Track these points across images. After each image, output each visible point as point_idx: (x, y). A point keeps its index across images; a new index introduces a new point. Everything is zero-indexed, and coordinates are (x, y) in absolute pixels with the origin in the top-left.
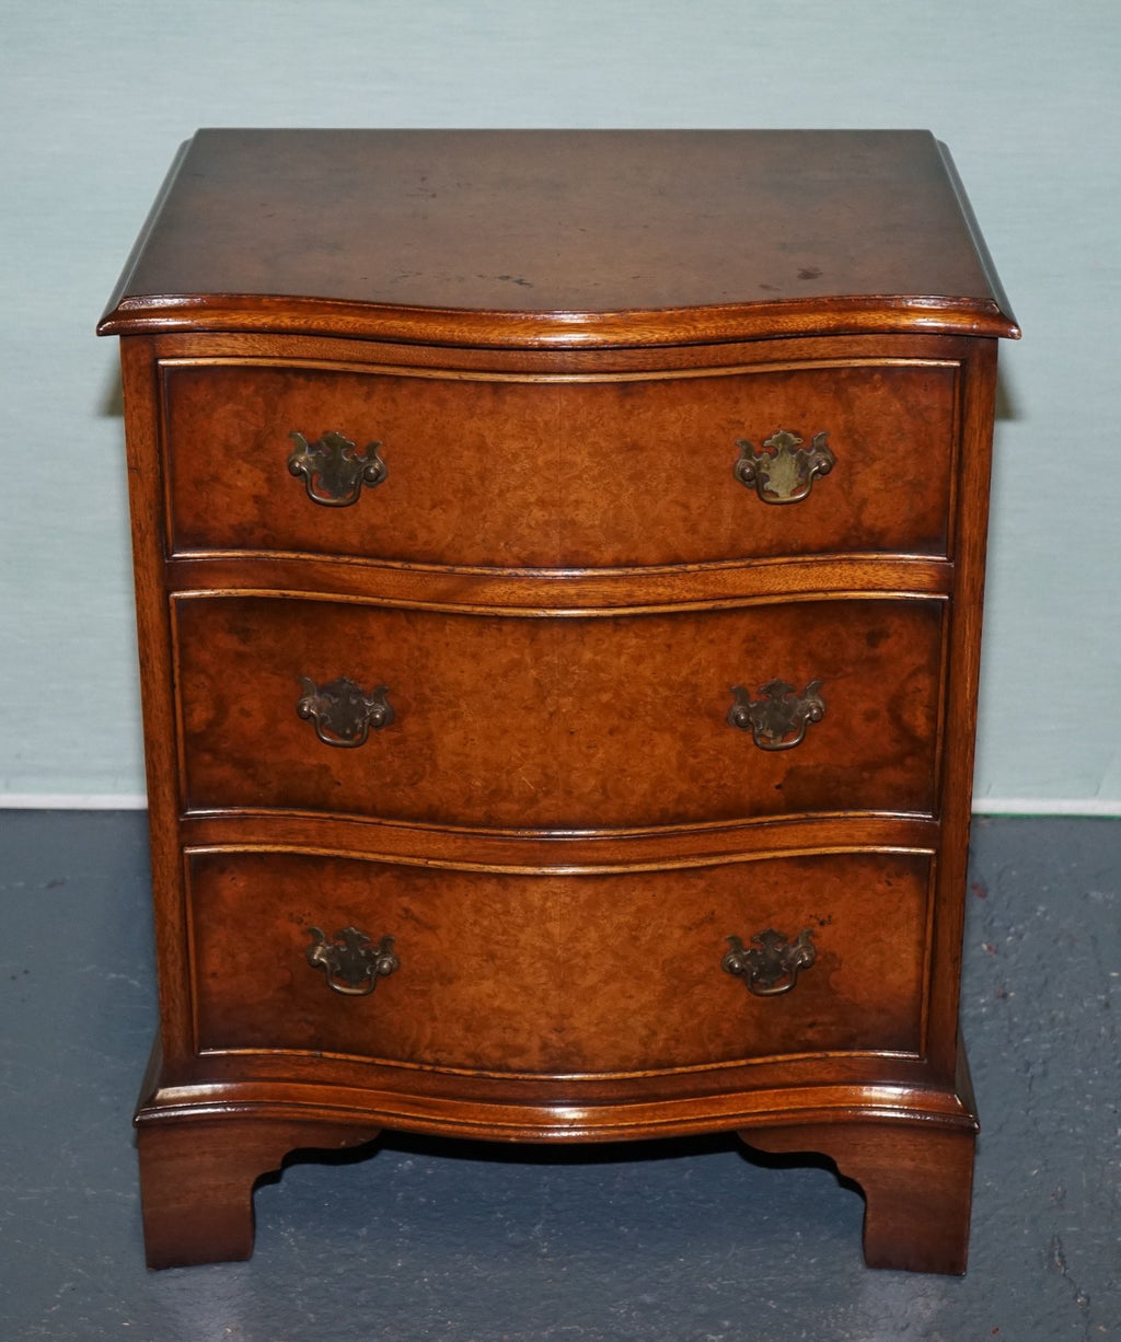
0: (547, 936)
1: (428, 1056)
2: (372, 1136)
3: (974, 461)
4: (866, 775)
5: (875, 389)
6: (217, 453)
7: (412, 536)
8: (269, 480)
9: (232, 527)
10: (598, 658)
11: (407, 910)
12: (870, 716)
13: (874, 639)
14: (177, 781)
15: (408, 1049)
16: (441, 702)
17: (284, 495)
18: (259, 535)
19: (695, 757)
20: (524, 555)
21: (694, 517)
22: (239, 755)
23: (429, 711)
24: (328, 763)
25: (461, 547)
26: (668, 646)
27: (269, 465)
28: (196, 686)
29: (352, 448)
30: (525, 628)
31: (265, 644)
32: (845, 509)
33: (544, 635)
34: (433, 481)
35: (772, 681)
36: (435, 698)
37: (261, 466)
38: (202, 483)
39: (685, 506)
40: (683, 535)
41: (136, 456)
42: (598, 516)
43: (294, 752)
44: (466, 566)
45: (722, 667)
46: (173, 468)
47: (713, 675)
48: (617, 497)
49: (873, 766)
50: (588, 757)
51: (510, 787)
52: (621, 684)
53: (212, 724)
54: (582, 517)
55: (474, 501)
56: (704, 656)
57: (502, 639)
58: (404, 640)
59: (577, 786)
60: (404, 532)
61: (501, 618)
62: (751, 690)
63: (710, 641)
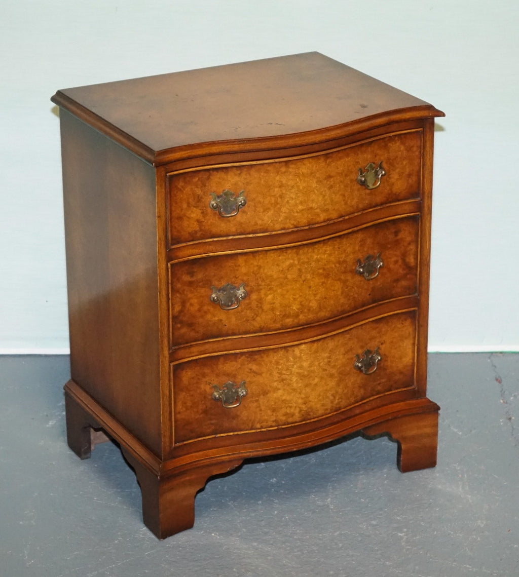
0: (301, 367)
1: (258, 426)
2: (241, 462)
3: (428, 163)
4: (394, 284)
5: (396, 143)
6: (185, 206)
7: (256, 224)
8: (202, 213)
9: (189, 233)
10: (318, 257)
11: (251, 369)
12: (396, 262)
13: (396, 233)
14: (169, 338)
15: (250, 425)
16: (265, 285)
17: (208, 217)
18: (198, 235)
19: (347, 288)
20: (295, 223)
21: (346, 199)
22: (189, 322)
23: (261, 289)
24: (222, 318)
25: (274, 224)
26: (339, 248)
27: (203, 207)
28: (176, 298)
29: (233, 195)
30: (295, 250)
31: (199, 276)
32: (388, 188)
33: (301, 252)
34: (264, 202)
35: (368, 255)
36: (263, 284)
37: (200, 208)
38: (180, 218)
39: (344, 196)
40: (343, 206)
41: (159, 212)
42: (319, 204)
43: (209, 316)
44: (276, 231)
45: (354, 253)
46: (171, 214)
47: (351, 256)
48: (324, 196)
49: (397, 281)
50: (315, 295)
51: (290, 312)
52: (325, 265)
53: (181, 312)
54: (314, 205)
55: (278, 206)
56: (349, 250)
57: (287, 256)
58: (252, 264)
59: (312, 307)
60: (253, 223)
61: (287, 248)
62: (362, 260)
63: (351, 244)
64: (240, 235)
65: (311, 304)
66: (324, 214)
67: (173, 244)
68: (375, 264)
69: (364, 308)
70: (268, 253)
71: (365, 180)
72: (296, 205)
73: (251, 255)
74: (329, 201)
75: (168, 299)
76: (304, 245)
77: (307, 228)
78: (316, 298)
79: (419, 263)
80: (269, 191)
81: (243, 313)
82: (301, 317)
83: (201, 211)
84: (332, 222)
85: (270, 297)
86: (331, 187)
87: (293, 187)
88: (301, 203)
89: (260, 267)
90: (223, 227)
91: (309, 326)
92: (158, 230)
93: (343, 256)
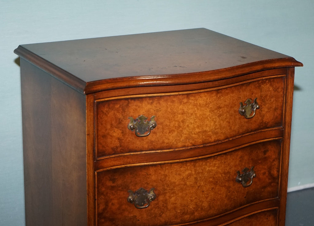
3: (289, 101)
4: (262, 190)
5: (267, 85)
6: (109, 127)
7: (163, 142)
8: (122, 133)
9: (112, 148)
10: (210, 169)
12: (264, 174)
13: (265, 152)
16: (169, 190)
17: (127, 136)
18: (119, 150)
19: (229, 193)
20: (193, 142)
21: (231, 125)
22: (111, 218)
23: (166, 193)
24: (136, 215)
25: (177, 143)
26: (225, 162)
27: (123, 128)
28: (101, 199)
29: (146, 119)
30: (192, 163)
31: (119, 182)
32: (260, 118)
33: (197, 164)
34: (170, 125)
35: (245, 168)
36: (168, 189)
37: (120, 128)
38: (104, 136)
39: (229, 123)
40: (229, 130)
41: (88, 131)
42: (211, 128)
43: (126, 213)
44: (178, 148)
45: (235, 166)
46: (97, 132)
47: (233, 169)
48: (215, 122)
49: (264, 187)
50: (207, 198)
51: (188, 210)
52: (215, 175)
53: (104, 210)
54: (208, 129)
55: (181, 129)
56: (232, 164)
57: (186, 168)
58: (160, 173)
59: (204, 206)
60: (161, 141)
61: (186, 161)
62: (241, 171)
63: (233, 159)
64: (151, 150)
65: (203, 204)
66: (215, 136)
67: (99, 156)
68: (249, 174)
69: (241, 208)
70: (173, 165)
71: (245, 111)
72: (194, 128)
73: (159, 166)
74: (218, 126)
75: (95, 200)
76: (199, 159)
77: (202, 146)
78: (207, 200)
79: (280, 174)
80: (174, 117)
81: (152, 211)
82: (196, 214)
83: (121, 131)
84: (220, 142)
85: (173, 199)
86: (220, 116)
87: (192, 114)
88: (198, 127)
89: (166, 176)
90: (138, 143)
91: (201, 221)
92: (88, 145)
93: (228, 168)
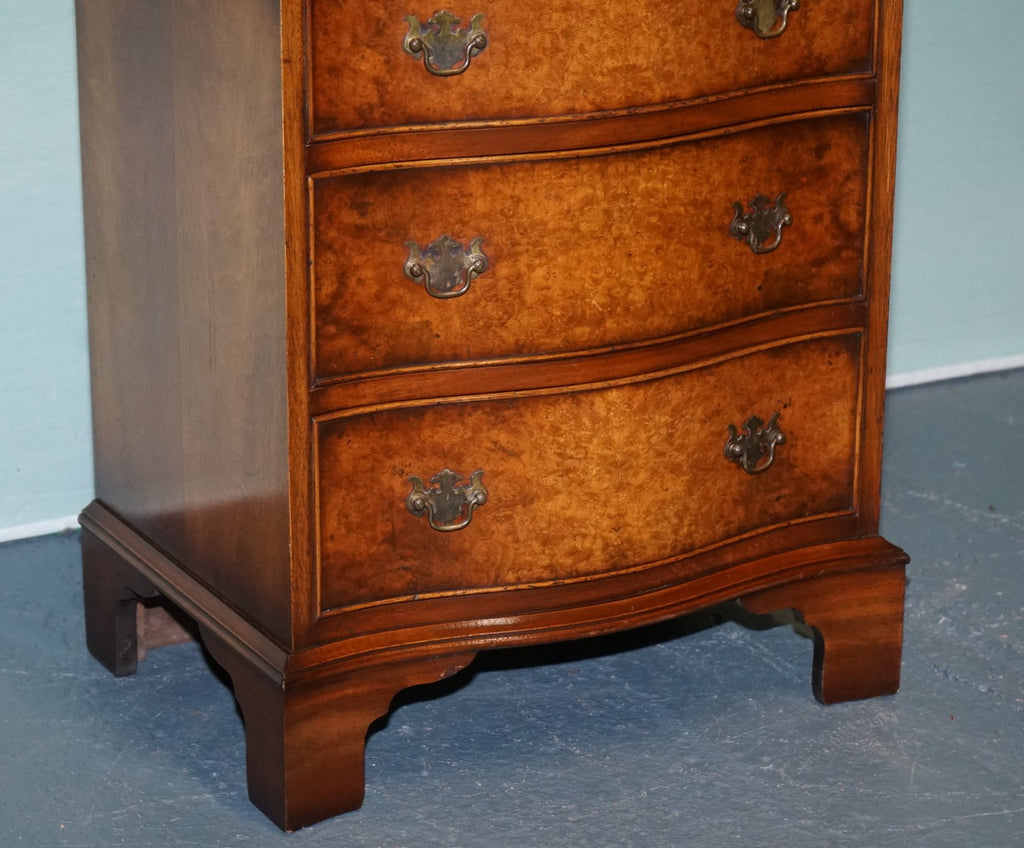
0: (608, 443)
1: (511, 577)
2: (471, 658)
4: (814, 270)
6: (346, 41)
7: (509, 97)
8: (387, 62)
9: (355, 109)
10: (649, 185)
11: (495, 443)
12: (818, 219)
13: (820, 151)
14: (309, 357)
15: (492, 575)
16: (528, 244)
17: (399, 74)
18: (377, 115)
19: (710, 267)
20: (598, 99)
21: (712, 55)
22: (355, 323)
23: (519, 254)
24: (429, 319)
25: (549, 99)
26: (695, 170)
27: (388, 48)
28: (325, 262)
29: (457, 23)
30: (597, 165)
31: (379, 215)
32: (803, 42)
33: (611, 170)
34: (527, 44)
35: (757, 195)
36: (524, 241)
37: (381, 49)
38: (334, 71)
39: (707, 46)
40: (705, 71)
41: (288, 49)
42: (651, 59)
43: (400, 313)
44: (554, 116)
45: (728, 185)
46: (314, 57)
47: (721, 193)
48: (664, 41)
49: (820, 262)
50: (641, 276)
51: (584, 312)
52: (665, 206)
53: (336, 296)
54: (641, 61)
55: (560, 56)
56: (717, 177)
57: (579, 178)
58: (500, 192)
59: (634, 302)
60: (502, 92)
61: (578, 158)
62: (744, 204)
63: (721, 163)
64: (472, 120)
65: (631, 296)
66: (663, 84)
67: (317, 131)
68: (772, 216)
69: (746, 319)
70: (538, 168)
71: (755, 13)
72: (600, 57)
73: (498, 169)
74: (672, 55)
75: (308, 263)
76: (617, 154)
77: (624, 112)
78: (642, 283)
79: (867, 223)
80: (539, 19)
81: (478, 309)
82: (609, 324)
83: (383, 58)
84: (679, 105)
85: (539, 273)
86: (677, 23)
87: (593, 12)
88: (612, 53)
89: (517, 200)
90: (432, 99)
91: (626, 346)
92: (285, 93)
93: (705, 189)
